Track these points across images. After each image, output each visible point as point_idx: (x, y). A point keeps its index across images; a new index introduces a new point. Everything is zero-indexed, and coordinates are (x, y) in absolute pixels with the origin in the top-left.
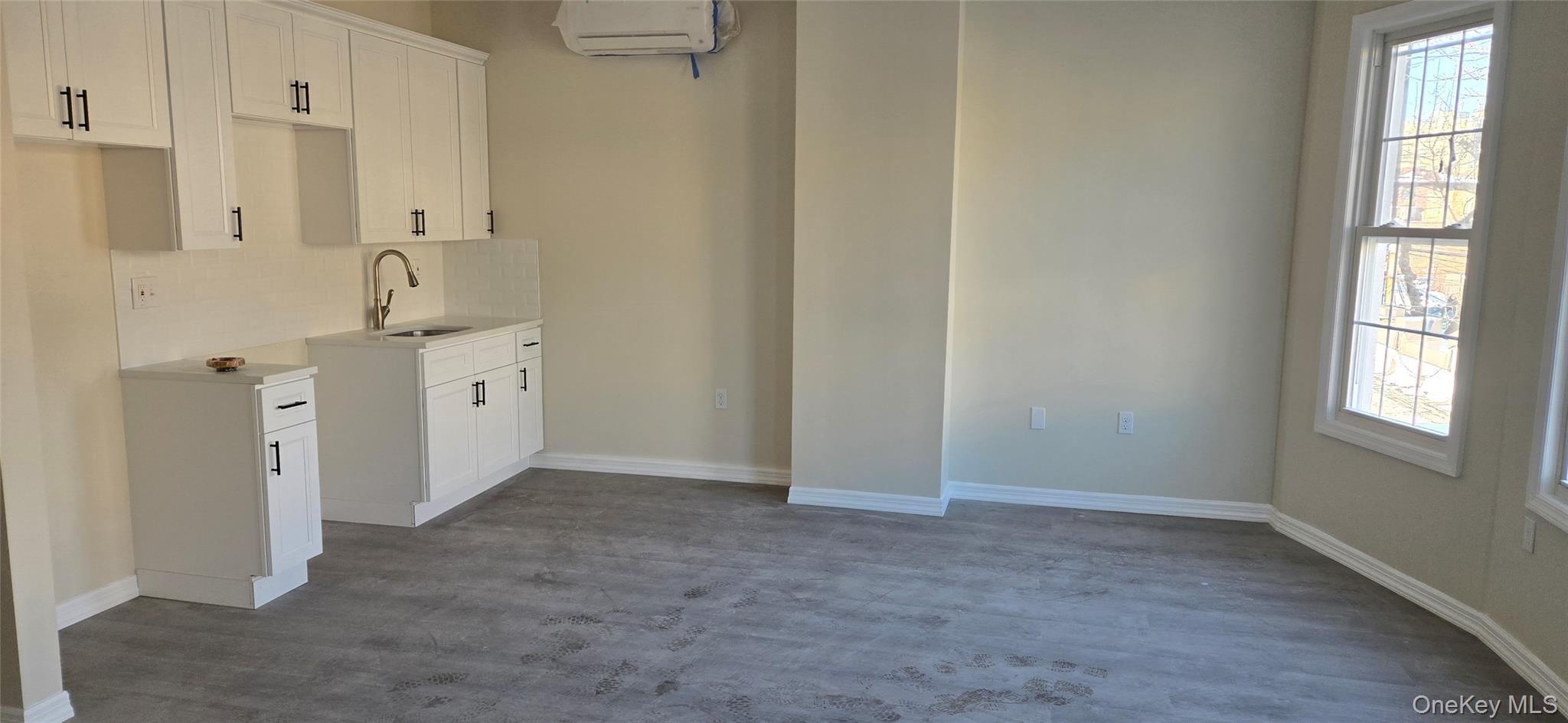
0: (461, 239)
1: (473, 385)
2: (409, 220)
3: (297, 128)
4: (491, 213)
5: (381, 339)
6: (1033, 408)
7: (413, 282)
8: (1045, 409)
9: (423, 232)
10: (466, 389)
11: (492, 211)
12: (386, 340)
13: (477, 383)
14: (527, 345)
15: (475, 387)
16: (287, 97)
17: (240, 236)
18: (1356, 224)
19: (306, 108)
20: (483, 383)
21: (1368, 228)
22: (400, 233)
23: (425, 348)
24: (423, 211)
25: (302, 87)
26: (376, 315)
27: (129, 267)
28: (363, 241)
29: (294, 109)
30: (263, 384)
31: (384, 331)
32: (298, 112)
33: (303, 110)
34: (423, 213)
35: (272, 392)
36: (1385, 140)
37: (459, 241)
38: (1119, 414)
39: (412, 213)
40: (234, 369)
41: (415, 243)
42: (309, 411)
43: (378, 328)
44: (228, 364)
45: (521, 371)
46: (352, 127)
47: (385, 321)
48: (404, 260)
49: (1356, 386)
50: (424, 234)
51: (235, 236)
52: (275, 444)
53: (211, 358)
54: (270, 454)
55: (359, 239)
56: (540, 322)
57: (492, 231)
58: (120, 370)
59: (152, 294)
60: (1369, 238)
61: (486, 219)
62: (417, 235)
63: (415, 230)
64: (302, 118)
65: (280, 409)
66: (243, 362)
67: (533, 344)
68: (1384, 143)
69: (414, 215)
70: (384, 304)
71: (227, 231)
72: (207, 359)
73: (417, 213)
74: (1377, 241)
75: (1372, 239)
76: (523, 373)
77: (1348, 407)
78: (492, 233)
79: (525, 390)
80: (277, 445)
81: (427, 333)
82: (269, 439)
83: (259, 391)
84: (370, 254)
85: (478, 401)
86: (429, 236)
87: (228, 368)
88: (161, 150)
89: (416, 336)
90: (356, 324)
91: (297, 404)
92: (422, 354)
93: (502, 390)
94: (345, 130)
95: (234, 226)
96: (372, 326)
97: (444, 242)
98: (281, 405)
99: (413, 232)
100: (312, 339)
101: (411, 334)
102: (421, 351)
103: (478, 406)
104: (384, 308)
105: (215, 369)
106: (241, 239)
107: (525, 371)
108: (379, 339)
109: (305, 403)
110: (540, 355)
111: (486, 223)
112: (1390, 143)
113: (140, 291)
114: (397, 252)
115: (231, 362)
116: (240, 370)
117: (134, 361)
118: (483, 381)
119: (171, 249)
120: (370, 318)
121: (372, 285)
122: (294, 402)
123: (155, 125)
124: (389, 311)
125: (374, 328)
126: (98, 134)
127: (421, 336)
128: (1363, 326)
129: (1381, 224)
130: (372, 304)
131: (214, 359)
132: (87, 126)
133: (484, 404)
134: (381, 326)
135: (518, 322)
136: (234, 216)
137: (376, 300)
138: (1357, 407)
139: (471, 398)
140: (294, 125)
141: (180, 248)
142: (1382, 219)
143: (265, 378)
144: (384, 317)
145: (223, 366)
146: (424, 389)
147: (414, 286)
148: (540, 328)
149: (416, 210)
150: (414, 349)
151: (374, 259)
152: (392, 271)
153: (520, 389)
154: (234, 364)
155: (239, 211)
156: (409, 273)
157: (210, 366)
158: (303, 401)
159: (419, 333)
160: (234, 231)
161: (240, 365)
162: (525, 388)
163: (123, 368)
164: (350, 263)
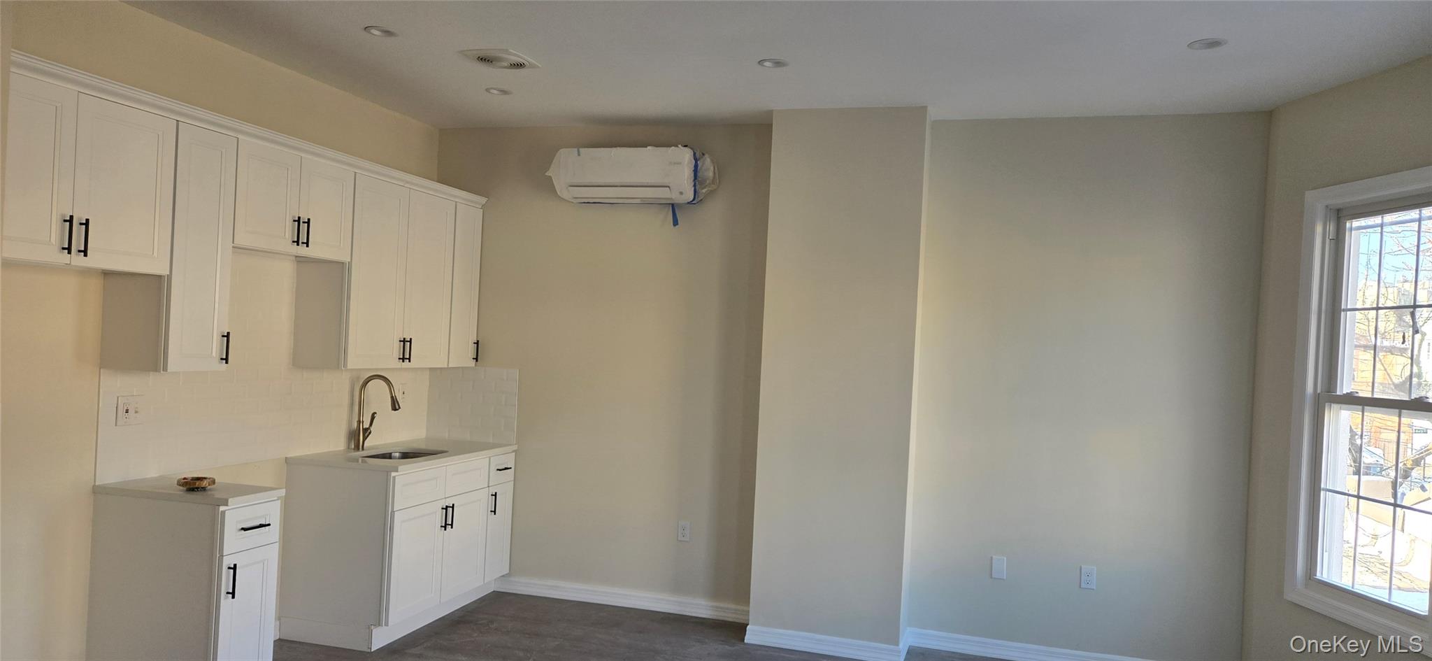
0: (446, 366)
1: (443, 509)
2: (397, 346)
3: (300, 259)
4: (477, 343)
5: (360, 461)
6: (994, 557)
7: (395, 406)
8: (1005, 559)
9: (409, 359)
10: (436, 512)
11: (478, 341)
12: (366, 462)
13: (447, 507)
14: (500, 470)
15: (444, 511)
16: (289, 231)
17: (226, 360)
18: (1319, 391)
19: (305, 241)
20: (453, 507)
21: (1329, 395)
22: (388, 360)
23: (397, 471)
24: (411, 339)
25: (304, 222)
26: (358, 436)
27: (118, 385)
28: (349, 367)
29: (294, 242)
30: (227, 505)
31: (363, 452)
32: (298, 245)
33: (303, 243)
34: (410, 341)
35: (236, 513)
36: (1344, 310)
37: (445, 368)
38: (1081, 567)
39: (400, 341)
40: (204, 489)
41: (401, 369)
42: (273, 533)
43: (358, 449)
44: (198, 483)
45: (492, 495)
46: (350, 260)
47: (366, 442)
48: (388, 385)
49: (1326, 555)
50: (410, 361)
51: (222, 359)
52: (232, 566)
53: (183, 477)
54: (226, 576)
55: (345, 365)
56: (515, 447)
57: (476, 359)
58: (94, 486)
59: (136, 412)
60: (1332, 405)
61: (472, 348)
62: (403, 361)
63: (401, 357)
64: (302, 250)
65: (243, 531)
66: (213, 482)
67: (506, 469)
68: (1342, 313)
69: (402, 343)
70: (366, 425)
71: (214, 354)
72: (178, 478)
73: (404, 341)
74: (1341, 409)
75: (1335, 406)
76: (494, 497)
77: (1318, 576)
78: (477, 361)
79: (495, 514)
80: (235, 568)
81: (406, 456)
82: (228, 561)
83: (223, 512)
84: (358, 378)
85: (446, 524)
86: (415, 362)
87: (197, 488)
88: (160, 277)
89: (395, 458)
90: (337, 443)
91: (261, 526)
92: (394, 477)
93: (471, 515)
94: (343, 263)
95: (222, 350)
96: (353, 446)
97: (431, 369)
98: (244, 527)
99: (399, 359)
100: (291, 458)
101: (388, 456)
102: (393, 474)
103: (445, 530)
104: (365, 430)
105: (185, 489)
106: (227, 363)
107: (495, 495)
108: (358, 461)
109: (269, 525)
110: (513, 479)
111: (471, 353)
112: (1348, 313)
113: (126, 408)
114: (383, 377)
115: (202, 482)
116: (210, 490)
117: (110, 476)
118: (453, 505)
119: (156, 370)
120: (351, 440)
121: (356, 408)
122: (257, 523)
123: (155, 254)
124: (370, 433)
125: (354, 449)
126: (96, 260)
127: (399, 458)
128: (1330, 493)
129: (1345, 392)
130: (355, 425)
131: (185, 479)
132: (85, 252)
133: (452, 528)
134: (361, 447)
135: (493, 446)
136: (223, 341)
137: (359, 422)
138: (1328, 576)
139: (439, 520)
140: (296, 257)
141: (165, 369)
142: (1345, 388)
143: (230, 500)
144: (365, 439)
145: (193, 486)
146: (393, 512)
147: (396, 410)
148: (514, 453)
149: (404, 339)
150: (387, 472)
151: (361, 383)
152: (377, 395)
153: (489, 512)
154: (205, 483)
155: (228, 336)
156: (392, 397)
157: (180, 485)
158: (267, 523)
159: (397, 455)
160: (222, 354)
161: (209, 485)
162: (495, 512)
163: (97, 484)
164: (337, 387)
